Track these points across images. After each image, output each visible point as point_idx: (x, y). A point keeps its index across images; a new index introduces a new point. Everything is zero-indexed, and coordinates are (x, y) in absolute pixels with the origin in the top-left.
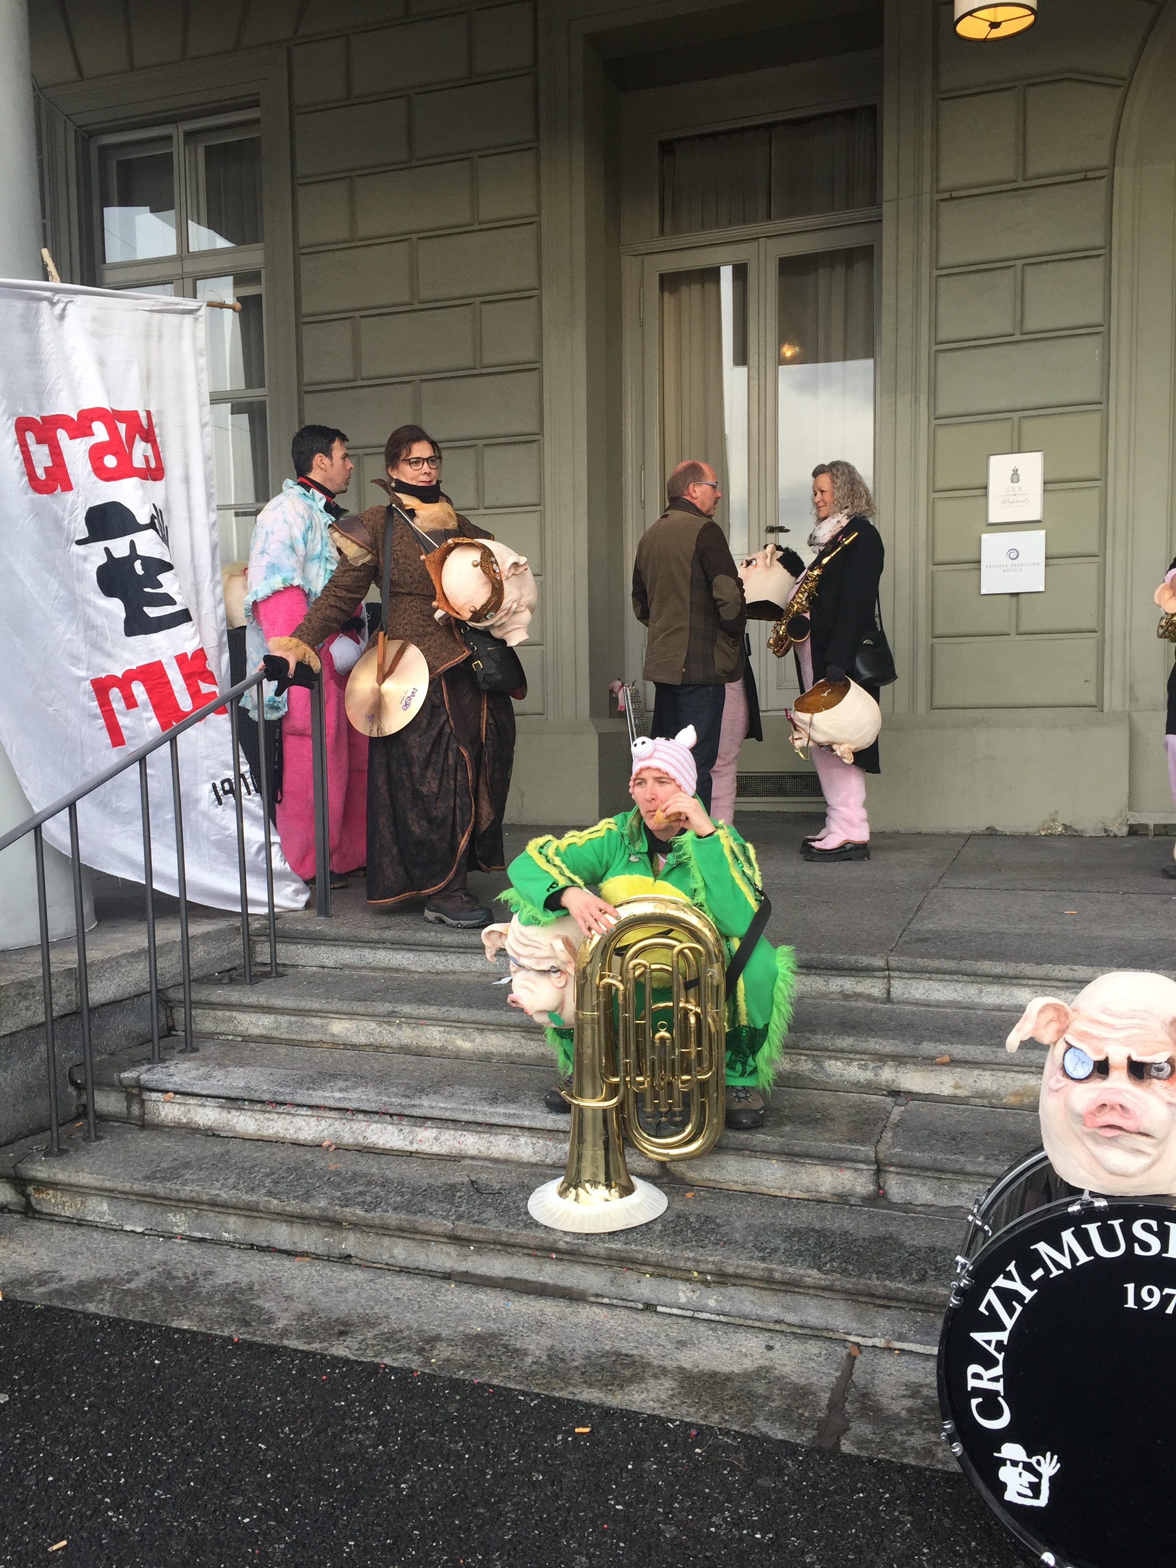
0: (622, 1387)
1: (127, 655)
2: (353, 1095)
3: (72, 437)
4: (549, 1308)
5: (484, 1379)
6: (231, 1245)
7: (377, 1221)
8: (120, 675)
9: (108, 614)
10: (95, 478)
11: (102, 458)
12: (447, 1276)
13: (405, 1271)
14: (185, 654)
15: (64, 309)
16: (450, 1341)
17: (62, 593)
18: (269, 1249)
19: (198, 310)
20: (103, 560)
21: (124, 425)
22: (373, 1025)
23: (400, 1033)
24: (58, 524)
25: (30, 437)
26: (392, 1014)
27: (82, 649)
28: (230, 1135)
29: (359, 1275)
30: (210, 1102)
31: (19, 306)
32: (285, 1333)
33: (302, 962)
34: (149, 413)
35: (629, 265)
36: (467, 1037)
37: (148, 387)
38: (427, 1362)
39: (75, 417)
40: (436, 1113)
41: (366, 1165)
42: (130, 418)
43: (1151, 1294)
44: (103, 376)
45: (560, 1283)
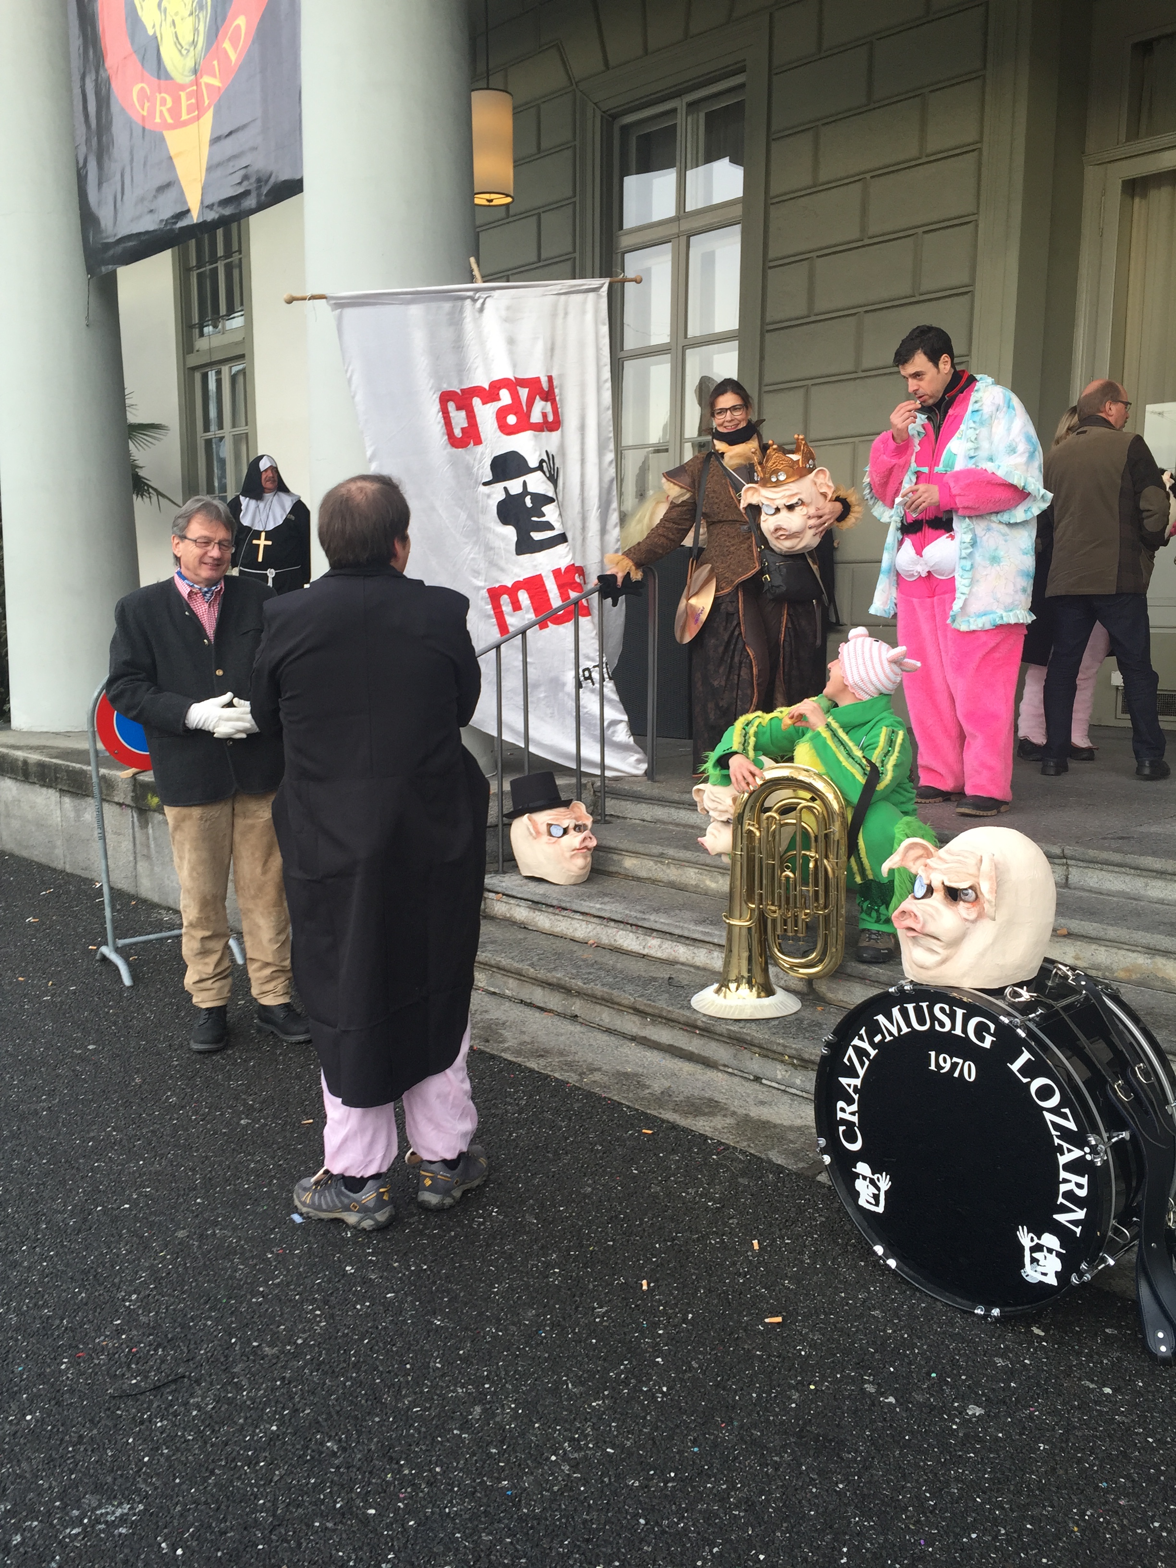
0: (696, 1116)
1: (516, 570)
2: (607, 907)
3: (484, 403)
4: (687, 1067)
5: (609, 1096)
6: (509, 998)
7: (590, 992)
8: (509, 585)
9: (504, 538)
10: (499, 433)
11: (505, 418)
12: (633, 1039)
13: (609, 1031)
14: (559, 569)
15: (483, 303)
16: (606, 1073)
17: (469, 523)
18: (530, 1005)
19: (600, 287)
20: (502, 496)
21: (527, 390)
22: (652, 863)
23: (668, 871)
24: (469, 469)
25: (451, 406)
26: (661, 855)
27: (482, 565)
28: (535, 929)
29: (578, 1028)
30: (522, 903)
31: (447, 306)
32: (505, 1050)
33: (629, 816)
34: (550, 379)
35: (1091, 173)
36: (713, 879)
37: (552, 356)
38: (581, 1080)
39: (487, 387)
40: (657, 926)
41: (610, 960)
42: (533, 384)
43: (945, 1061)
44: (511, 353)
45: (703, 1053)
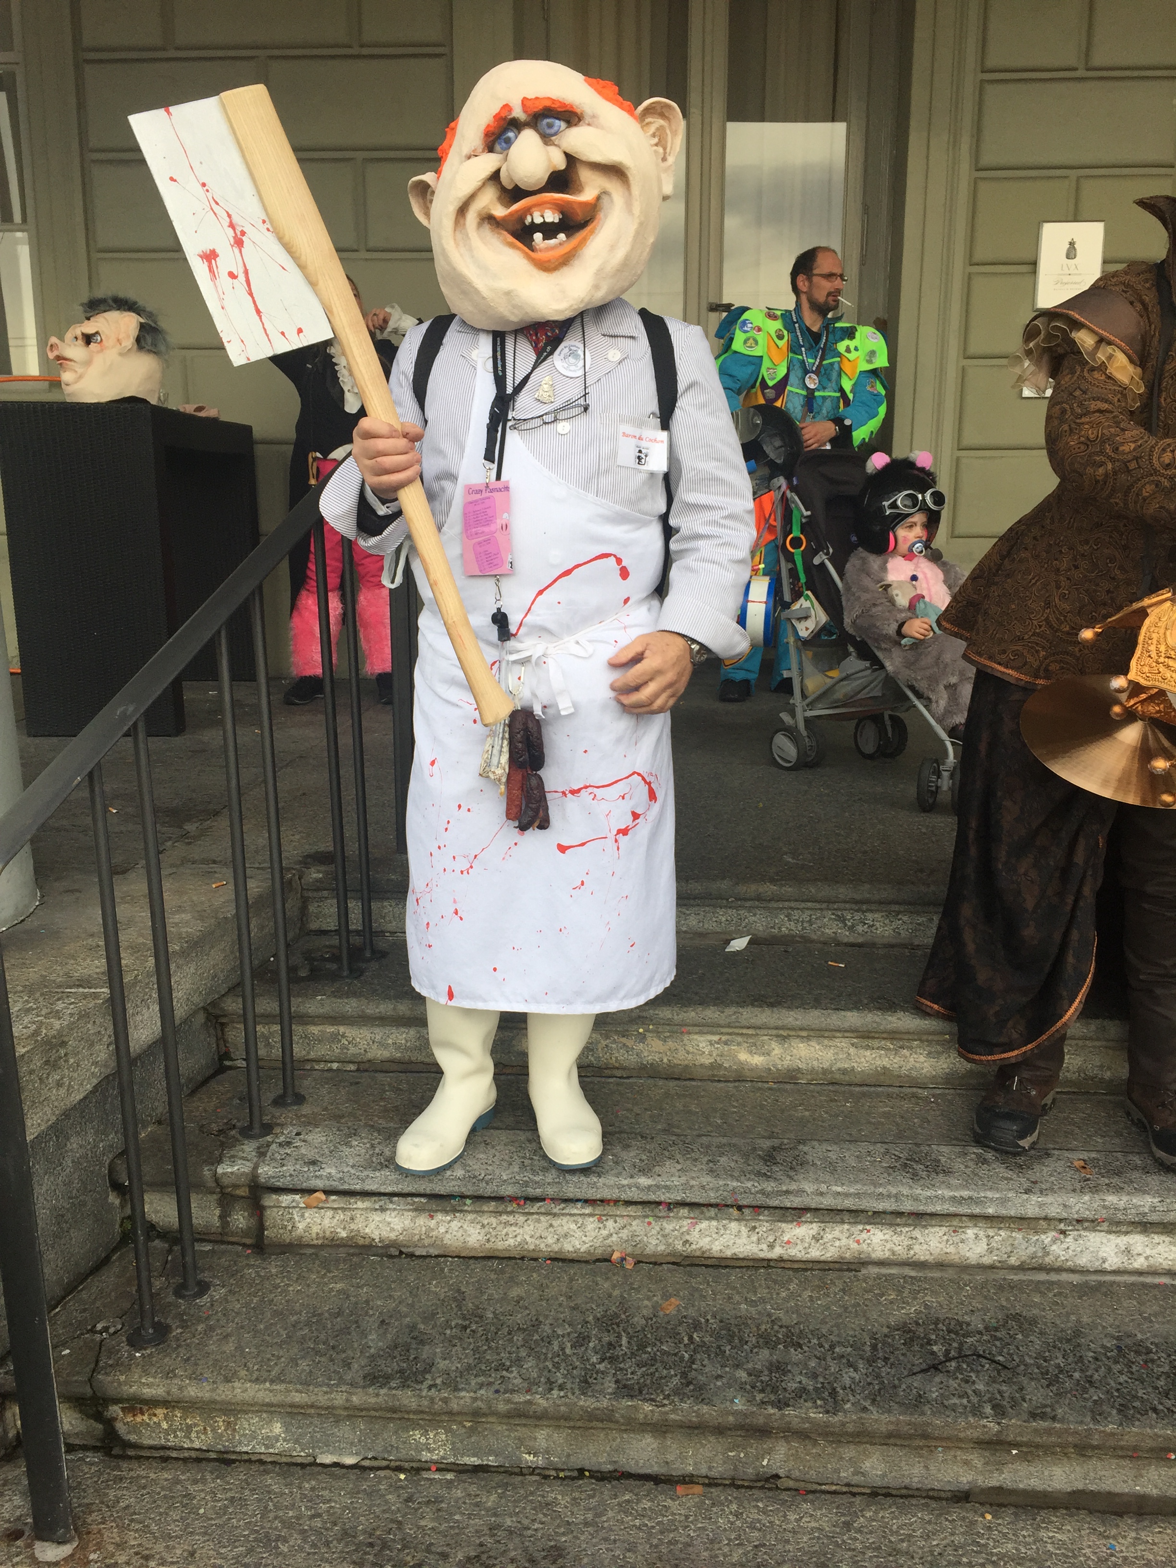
6: (543, 1474)
28: (434, 1252)
30: (396, 1203)
